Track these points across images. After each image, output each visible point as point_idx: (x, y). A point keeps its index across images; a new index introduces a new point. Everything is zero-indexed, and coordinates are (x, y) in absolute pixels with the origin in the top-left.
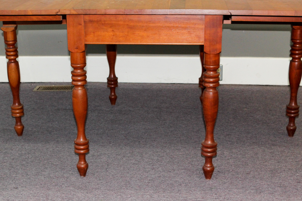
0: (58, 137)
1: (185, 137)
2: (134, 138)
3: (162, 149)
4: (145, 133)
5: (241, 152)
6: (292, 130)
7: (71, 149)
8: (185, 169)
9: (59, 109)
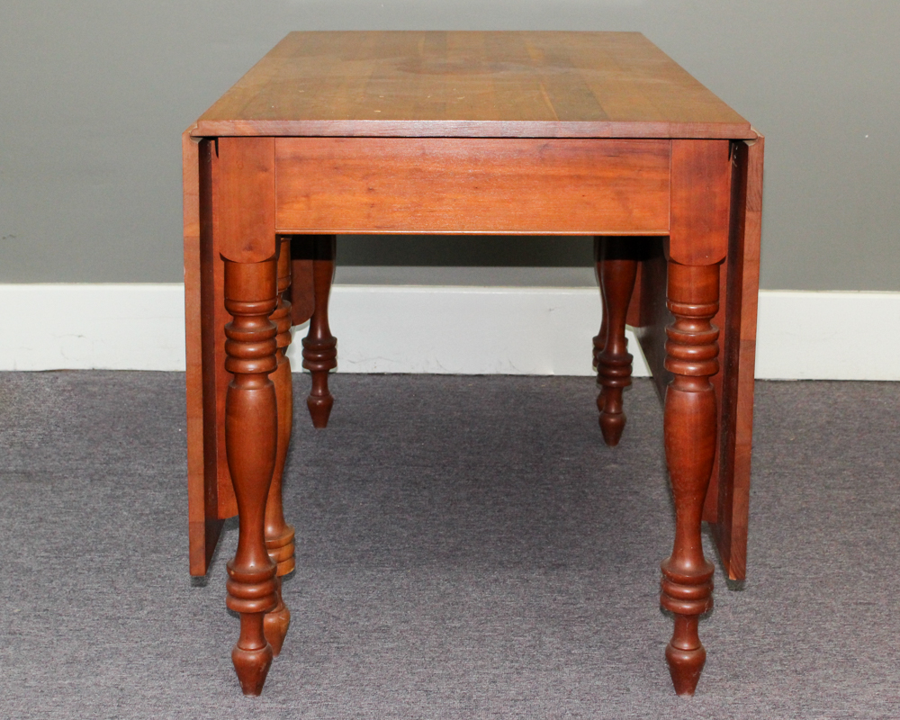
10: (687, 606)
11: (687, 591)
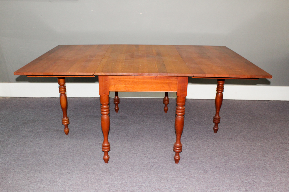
0: (89, 135)
1: (159, 134)
2: (131, 135)
3: (148, 143)
4: (137, 132)
5: (191, 144)
6: (216, 130)
7: (97, 143)
8: (163, 156)
9: (87, 116)
10: (178, 151)
11: (178, 148)
